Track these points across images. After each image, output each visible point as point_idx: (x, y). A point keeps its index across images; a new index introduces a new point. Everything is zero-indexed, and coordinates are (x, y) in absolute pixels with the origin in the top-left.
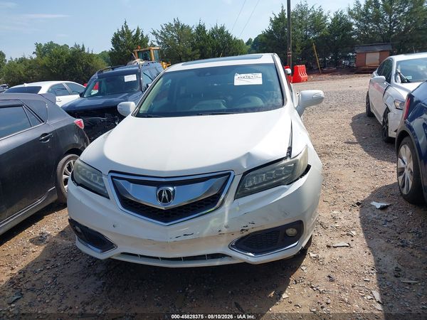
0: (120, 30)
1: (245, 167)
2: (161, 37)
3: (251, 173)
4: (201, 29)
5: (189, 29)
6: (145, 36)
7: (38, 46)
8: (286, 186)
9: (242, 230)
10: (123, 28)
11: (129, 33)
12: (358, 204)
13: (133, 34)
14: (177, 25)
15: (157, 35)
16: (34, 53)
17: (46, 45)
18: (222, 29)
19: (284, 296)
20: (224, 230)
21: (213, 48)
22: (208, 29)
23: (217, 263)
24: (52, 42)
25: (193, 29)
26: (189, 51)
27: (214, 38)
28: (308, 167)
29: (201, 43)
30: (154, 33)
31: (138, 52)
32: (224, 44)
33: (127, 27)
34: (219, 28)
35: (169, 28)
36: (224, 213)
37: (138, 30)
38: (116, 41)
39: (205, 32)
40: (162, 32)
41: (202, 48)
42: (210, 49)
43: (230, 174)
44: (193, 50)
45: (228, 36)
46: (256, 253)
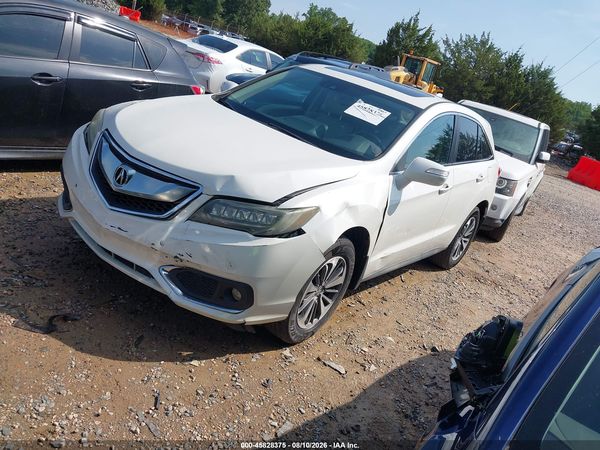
0: (406, 21)
1: (219, 189)
2: (452, 51)
3: (222, 200)
4: (515, 61)
5: (498, 54)
6: (434, 41)
7: (313, 8)
8: (251, 236)
9: (176, 257)
10: (410, 20)
11: (415, 29)
12: (434, 349)
13: (421, 33)
14: (484, 43)
15: (449, 45)
16: (304, 14)
17: (322, 10)
18: (547, 73)
19: (195, 363)
20: (158, 246)
21: (517, 93)
22: (526, 64)
23: (141, 279)
24: (330, 9)
25: (503, 57)
26: (479, 85)
27: (527, 81)
28: (300, 232)
29: (504, 80)
30: (446, 42)
31: (408, 58)
32: (537, 95)
33: (416, 20)
34: (542, 69)
35: (469, 43)
36: (168, 227)
37: (429, 30)
38: (393, 33)
39: (518, 66)
40: (457, 45)
41: (501, 88)
42: (512, 93)
43: (198, 188)
44: (486, 85)
45: (551, 86)
46: (185, 294)
